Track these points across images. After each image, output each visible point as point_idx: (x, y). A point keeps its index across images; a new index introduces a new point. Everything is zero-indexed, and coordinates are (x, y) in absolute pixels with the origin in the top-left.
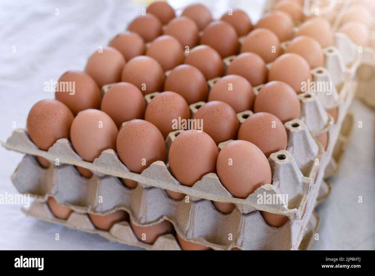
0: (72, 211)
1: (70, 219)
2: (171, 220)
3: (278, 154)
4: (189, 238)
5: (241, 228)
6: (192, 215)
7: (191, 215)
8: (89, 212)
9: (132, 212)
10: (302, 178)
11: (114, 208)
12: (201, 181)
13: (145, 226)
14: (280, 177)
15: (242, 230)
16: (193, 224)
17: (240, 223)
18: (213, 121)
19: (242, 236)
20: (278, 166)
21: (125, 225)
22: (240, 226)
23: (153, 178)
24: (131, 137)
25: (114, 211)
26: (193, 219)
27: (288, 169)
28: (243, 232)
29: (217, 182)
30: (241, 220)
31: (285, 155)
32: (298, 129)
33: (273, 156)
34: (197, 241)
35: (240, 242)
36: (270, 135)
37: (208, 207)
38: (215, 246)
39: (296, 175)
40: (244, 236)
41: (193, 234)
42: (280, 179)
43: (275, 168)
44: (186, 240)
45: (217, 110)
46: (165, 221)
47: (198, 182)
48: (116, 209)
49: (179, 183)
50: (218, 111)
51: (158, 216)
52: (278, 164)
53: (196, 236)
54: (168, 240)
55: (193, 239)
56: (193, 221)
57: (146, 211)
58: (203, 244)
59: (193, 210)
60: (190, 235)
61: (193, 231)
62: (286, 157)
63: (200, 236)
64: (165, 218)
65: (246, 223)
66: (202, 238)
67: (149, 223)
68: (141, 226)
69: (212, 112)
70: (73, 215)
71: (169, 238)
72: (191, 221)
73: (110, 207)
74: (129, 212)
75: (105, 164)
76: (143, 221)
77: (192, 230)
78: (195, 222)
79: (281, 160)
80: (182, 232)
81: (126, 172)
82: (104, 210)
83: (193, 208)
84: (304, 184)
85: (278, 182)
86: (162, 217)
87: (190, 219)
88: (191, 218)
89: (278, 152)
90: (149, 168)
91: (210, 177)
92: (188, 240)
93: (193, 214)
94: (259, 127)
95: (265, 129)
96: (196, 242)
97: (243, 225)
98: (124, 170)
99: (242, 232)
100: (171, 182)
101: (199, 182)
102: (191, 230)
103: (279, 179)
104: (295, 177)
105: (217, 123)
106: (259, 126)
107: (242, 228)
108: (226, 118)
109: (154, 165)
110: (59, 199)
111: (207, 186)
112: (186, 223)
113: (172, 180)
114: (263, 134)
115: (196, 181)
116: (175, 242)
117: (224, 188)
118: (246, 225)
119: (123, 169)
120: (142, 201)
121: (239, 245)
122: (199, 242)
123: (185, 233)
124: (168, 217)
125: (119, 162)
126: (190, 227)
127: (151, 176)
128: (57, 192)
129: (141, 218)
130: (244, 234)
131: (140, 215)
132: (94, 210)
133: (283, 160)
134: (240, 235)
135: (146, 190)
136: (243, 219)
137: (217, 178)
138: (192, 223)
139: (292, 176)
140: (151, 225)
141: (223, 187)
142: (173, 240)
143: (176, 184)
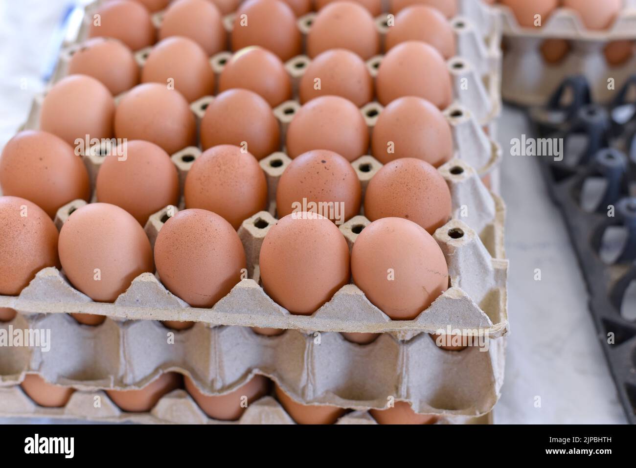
0: (72, 391)
1: (70, 405)
2: (269, 374)
3: (448, 230)
4: (308, 399)
5: (402, 367)
6: (310, 360)
7: (308, 359)
8: (112, 387)
9: (193, 372)
10: (492, 261)
11: (156, 370)
12: (330, 302)
13: (225, 393)
14: (460, 268)
15: (404, 369)
16: (314, 374)
17: (400, 358)
18: (323, 190)
19: (405, 380)
20: (455, 251)
21: (180, 397)
22: (400, 363)
23: (238, 312)
24: (188, 246)
25: (157, 377)
26: (312, 366)
27: (470, 252)
28: (407, 371)
29: (362, 300)
30: (401, 354)
31: (461, 228)
32: (463, 177)
33: (441, 233)
34: (324, 402)
35: (405, 390)
36: (428, 198)
37: (335, 339)
38: (359, 405)
39: (483, 260)
40: (408, 378)
41: (314, 391)
42: (461, 272)
43: (450, 255)
44: (305, 404)
45: (326, 168)
46: (257, 376)
47: (325, 305)
48: (161, 372)
49: (287, 311)
50: (328, 169)
51: (242, 371)
52: (454, 248)
53: (320, 392)
54: (266, 408)
55: (315, 400)
56: (313, 369)
57: (221, 367)
58: (337, 404)
59: (310, 352)
60: (310, 395)
61: (314, 386)
62: (464, 231)
63: (327, 392)
64: (256, 371)
65: (410, 355)
66: (331, 395)
67: (230, 386)
68: (217, 394)
69: (318, 173)
70: (75, 397)
71: (267, 404)
72: (308, 369)
73: (149, 371)
74: (186, 373)
75: (140, 301)
76: (218, 385)
77: (312, 384)
78: (316, 371)
79: (458, 239)
80: (294, 390)
81: (183, 310)
82: (138, 379)
83: (310, 347)
84: (497, 271)
85: (458, 277)
86: (249, 371)
87: (306, 367)
88: (307, 365)
89: (446, 225)
90: (229, 294)
91: (347, 292)
92: (307, 403)
93: (311, 357)
94: (408, 187)
95: (420, 189)
96: (323, 405)
97: (405, 360)
98: (179, 305)
99: (404, 373)
100: (274, 313)
101: (327, 304)
102: (310, 385)
103: (459, 271)
104: (481, 264)
105: (330, 191)
106: (407, 185)
107: (404, 365)
108: (344, 179)
109: (240, 289)
110: (48, 375)
111: (343, 309)
112: (300, 374)
113: (275, 310)
114: (417, 199)
115: (322, 304)
116: (280, 409)
117: (376, 308)
118: (410, 359)
119: (176, 305)
120: (212, 352)
121: (404, 396)
122: (330, 403)
123: (300, 392)
124: (261, 369)
125: (168, 293)
126: (308, 380)
127: (233, 308)
128: (41, 364)
129: (213, 382)
130: (408, 375)
131: (212, 375)
132: (121, 382)
133: (460, 238)
134: (402, 378)
135: (216, 331)
136: (404, 350)
137: (361, 293)
138: (310, 374)
139: (476, 262)
140: (235, 389)
141: (374, 306)
142: (275, 406)
143: (283, 316)
